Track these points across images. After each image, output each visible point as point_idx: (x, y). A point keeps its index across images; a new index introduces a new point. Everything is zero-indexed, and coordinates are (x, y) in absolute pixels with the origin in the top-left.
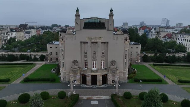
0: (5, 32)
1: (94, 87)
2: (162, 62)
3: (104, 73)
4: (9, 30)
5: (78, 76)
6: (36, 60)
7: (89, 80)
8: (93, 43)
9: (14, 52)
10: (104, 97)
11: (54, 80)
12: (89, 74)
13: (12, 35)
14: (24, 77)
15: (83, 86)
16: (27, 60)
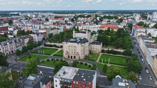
0: (49, 31)
1: (71, 59)
2: (110, 54)
3: (75, 56)
4: (50, 29)
5: (67, 56)
6: (59, 47)
7: (70, 57)
8: (72, 47)
9: (51, 42)
10: (72, 62)
11: (62, 56)
12: (70, 56)
13: (51, 32)
14: (53, 54)
15: (69, 59)
16: (56, 47)
